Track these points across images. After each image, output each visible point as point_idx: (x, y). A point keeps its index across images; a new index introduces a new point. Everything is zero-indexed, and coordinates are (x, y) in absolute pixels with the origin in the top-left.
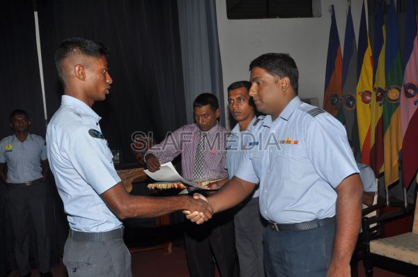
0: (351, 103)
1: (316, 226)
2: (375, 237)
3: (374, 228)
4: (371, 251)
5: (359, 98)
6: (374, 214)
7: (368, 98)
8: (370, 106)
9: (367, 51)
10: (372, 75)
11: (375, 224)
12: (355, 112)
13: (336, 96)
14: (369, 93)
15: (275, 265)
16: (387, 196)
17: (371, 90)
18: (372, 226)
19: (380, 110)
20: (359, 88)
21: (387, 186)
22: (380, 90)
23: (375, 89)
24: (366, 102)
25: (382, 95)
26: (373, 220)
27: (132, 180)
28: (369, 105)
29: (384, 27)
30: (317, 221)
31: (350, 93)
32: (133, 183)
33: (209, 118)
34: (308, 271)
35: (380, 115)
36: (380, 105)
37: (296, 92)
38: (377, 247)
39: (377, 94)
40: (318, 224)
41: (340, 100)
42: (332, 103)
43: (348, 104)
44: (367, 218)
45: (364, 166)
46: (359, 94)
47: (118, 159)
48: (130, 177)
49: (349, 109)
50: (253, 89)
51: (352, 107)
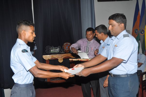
0: (143, 32)
12: (144, 36)
13: (137, 30)
15: (111, 89)
27: (63, 58)
30: (127, 74)
31: (142, 29)
32: (63, 59)
33: (91, 36)
34: (123, 92)
37: (125, 28)
40: (128, 75)
41: (139, 31)
43: (141, 33)
48: (62, 57)
49: (142, 35)
50: (110, 28)
51: (143, 34)
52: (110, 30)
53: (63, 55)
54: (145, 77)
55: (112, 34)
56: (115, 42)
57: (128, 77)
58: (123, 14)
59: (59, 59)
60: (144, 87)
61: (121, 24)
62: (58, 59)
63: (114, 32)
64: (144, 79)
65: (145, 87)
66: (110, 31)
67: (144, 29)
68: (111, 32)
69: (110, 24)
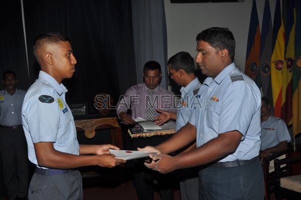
0: (267, 69)
1: (236, 165)
2: (285, 175)
3: (284, 168)
4: (282, 186)
5: (273, 66)
6: (284, 157)
7: (280, 66)
8: (282, 72)
9: (281, 29)
10: (284, 48)
11: (285, 165)
12: (270, 77)
13: (255, 64)
14: (281, 62)
16: (294, 143)
17: (283, 59)
18: (282, 166)
19: (290, 75)
20: (273, 58)
21: (294, 136)
22: (290, 60)
23: (286, 59)
24: (279, 69)
25: (291, 64)
26: (282, 162)
27: (95, 127)
28: (280, 71)
29: (294, 10)
30: (237, 161)
31: (266, 62)
32: (95, 130)
33: (157, 79)
35: (290, 80)
36: (290, 71)
38: (286, 183)
39: (287, 63)
40: (239, 164)
42: (252, 70)
43: (264, 71)
44: (278, 160)
45: (278, 119)
46: (273, 62)
47: (84, 111)
48: (93, 125)
49: (265, 75)
50: (199, 58)
51: (268, 73)
52: (198, 63)
53: (95, 121)
54: (273, 165)
55: (204, 72)
56: (212, 90)
57: (239, 166)
58: (227, 29)
59: (86, 130)
60: (271, 188)
61: (221, 50)
62: (84, 131)
63: (207, 67)
64: (271, 170)
65: (273, 187)
66: (200, 65)
67: (269, 63)
68: (202, 68)
69: (199, 50)
